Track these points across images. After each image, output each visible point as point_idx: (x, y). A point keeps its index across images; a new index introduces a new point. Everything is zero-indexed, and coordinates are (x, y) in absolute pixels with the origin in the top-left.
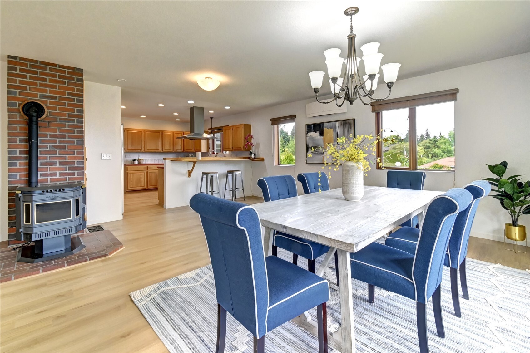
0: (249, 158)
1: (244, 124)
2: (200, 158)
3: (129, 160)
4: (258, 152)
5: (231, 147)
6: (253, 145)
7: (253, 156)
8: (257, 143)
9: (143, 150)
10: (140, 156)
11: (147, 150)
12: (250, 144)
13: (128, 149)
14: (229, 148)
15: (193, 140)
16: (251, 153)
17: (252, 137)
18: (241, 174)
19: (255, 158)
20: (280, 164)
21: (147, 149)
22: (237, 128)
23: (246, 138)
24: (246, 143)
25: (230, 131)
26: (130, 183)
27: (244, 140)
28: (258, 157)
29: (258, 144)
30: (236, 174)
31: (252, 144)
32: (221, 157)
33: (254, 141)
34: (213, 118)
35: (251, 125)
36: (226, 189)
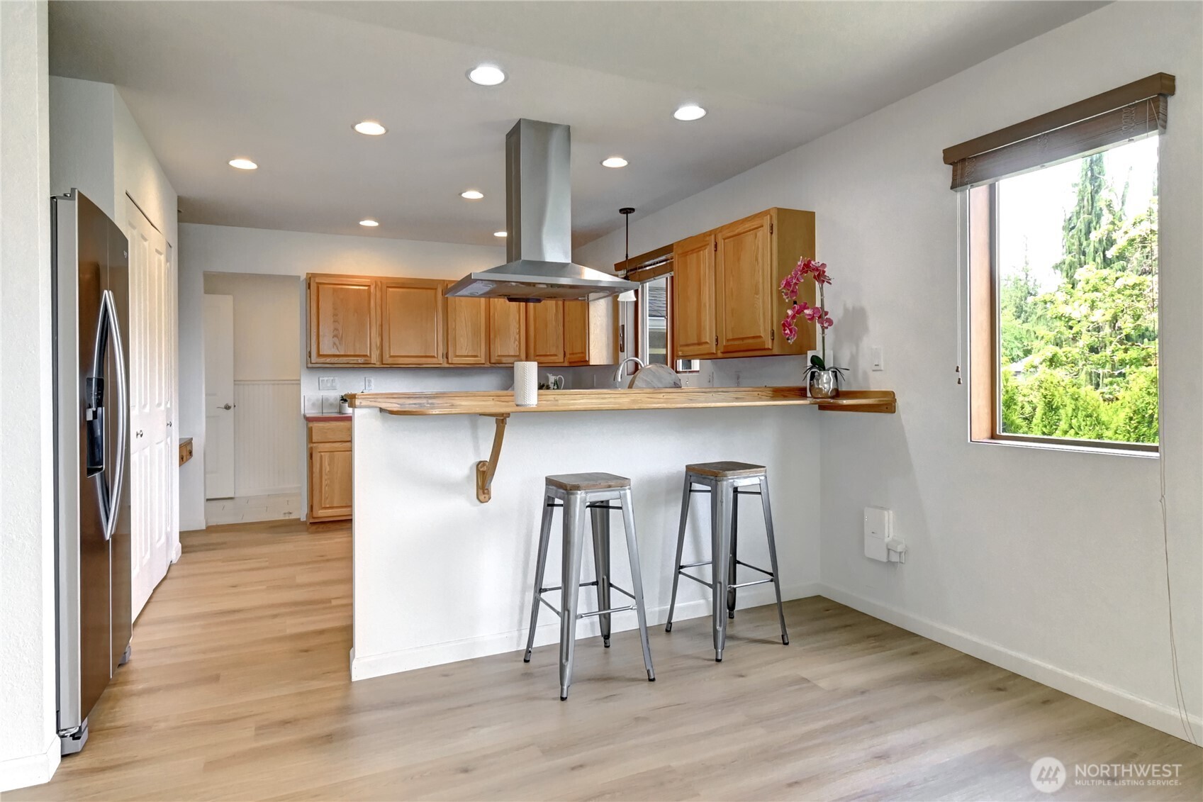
0: (801, 393)
1: (779, 210)
2: (531, 396)
3: (332, 400)
4: (854, 359)
5: (709, 336)
6: (830, 322)
7: (826, 382)
8: (846, 310)
9: (374, 359)
10: (370, 381)
11: (390, 361)
12: (812, 318)
13: (319, 355)
14: (699, 344)
15: (523, 304)
16: (818, 363)
17: (820, 275)
18: (763, 486)
19: (837, 394)
20: (999, 431)
21: (391, 357)
22: (739, 234)
23: (788, 284)
24: (790, 312)
25: (707, 253)
26: (321, 491)
27: (780, 292)
28: (854, 388)
29: (857, 317)
30: (736, 491)
31: (821, 316)
32: (656, 390)
33: (830, 298)
34: (632, 210)
35: (813, 214)
36: (679, 568)
